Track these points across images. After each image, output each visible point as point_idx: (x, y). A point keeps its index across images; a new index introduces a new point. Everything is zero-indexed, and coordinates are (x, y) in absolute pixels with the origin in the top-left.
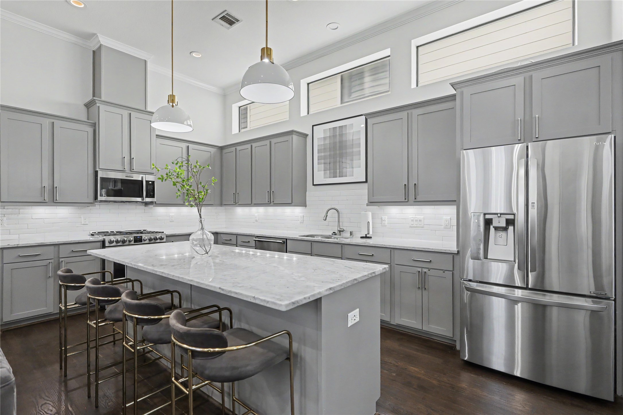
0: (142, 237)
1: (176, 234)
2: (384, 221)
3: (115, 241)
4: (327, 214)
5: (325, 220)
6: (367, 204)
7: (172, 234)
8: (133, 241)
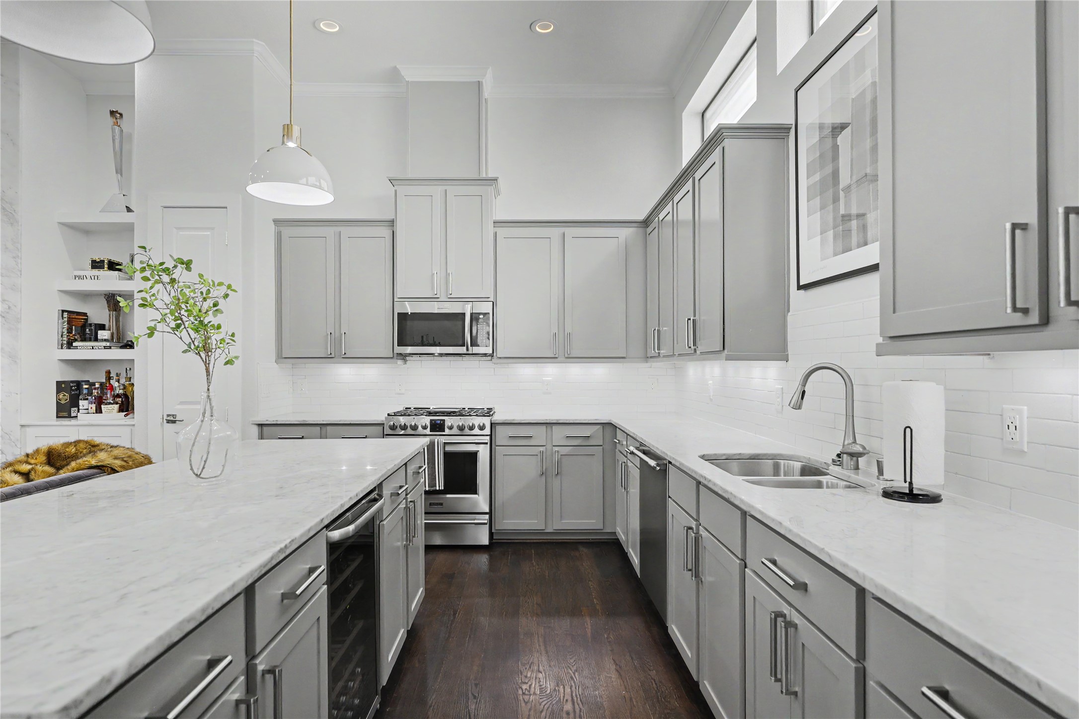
0: (444, 420)
1: (513, 420)
2: (1012, 427)
3: (398, 427)
4: (804, 385)
5: (799, 407)
6: (877, 345)
7: (506, 420)
8: (429, 429)
